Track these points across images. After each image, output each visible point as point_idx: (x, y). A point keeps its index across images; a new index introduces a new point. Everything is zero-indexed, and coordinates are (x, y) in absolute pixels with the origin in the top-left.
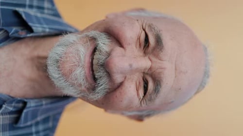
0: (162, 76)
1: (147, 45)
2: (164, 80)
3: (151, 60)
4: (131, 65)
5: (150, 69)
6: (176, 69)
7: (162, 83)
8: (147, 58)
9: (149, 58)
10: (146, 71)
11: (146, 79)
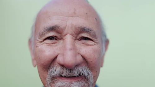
0: (77, 27)
1: (54, 37)
2: (81, 25)
3: (66, 35)
4: (71, 49)
5: (72, 35)
6: (72, 17)
7: (83, 27)
8: (64, 38)
9: (64, 36)
10: (74, 38)
11: (80, 38)
